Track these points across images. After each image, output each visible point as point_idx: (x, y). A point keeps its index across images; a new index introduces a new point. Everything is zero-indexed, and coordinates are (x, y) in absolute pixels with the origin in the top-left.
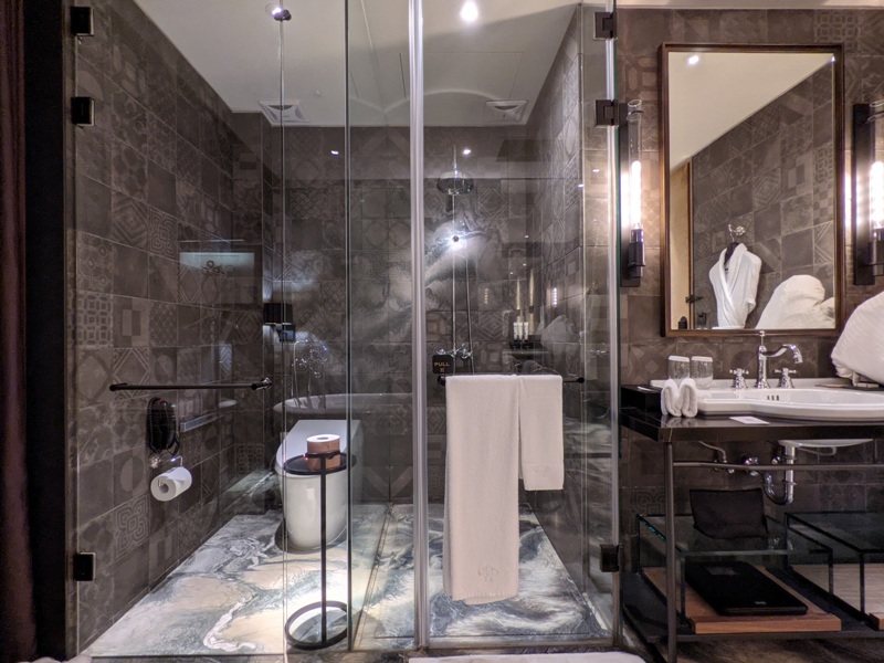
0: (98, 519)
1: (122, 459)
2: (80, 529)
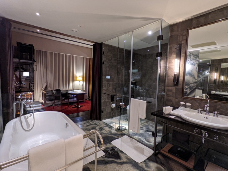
1: (107, 101)
2: (102, 108)
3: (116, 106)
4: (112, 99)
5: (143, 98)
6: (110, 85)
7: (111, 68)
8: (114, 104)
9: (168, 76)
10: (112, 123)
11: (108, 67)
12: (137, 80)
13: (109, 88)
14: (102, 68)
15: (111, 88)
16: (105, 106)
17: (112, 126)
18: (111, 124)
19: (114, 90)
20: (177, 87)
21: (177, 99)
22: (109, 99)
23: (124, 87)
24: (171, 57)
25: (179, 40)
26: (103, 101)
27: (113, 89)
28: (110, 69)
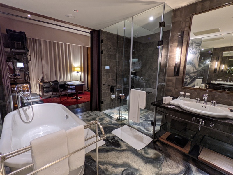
0: (104, 98)
1: (107, 92)
2: (102, 99)
3: (116, 97)
4: (112, 89)
5: (143, 89)
6: (109, 75)
7: (110, 57)
8: (114, 94)
9: (169, 66)
10: (113, 113)
11: (107, 56)
12: (137, 70)
13: (108, 78)
14: (101, 58)
15: (110, 78)
16: (105, 97)
17: (112, 116)
18: (111, 114)
19: (114, 81)
20: (177, 77)
21: (177, 89)
22: (108, 90)
23: (124, 77)
24: (173, 46)
25: (182, 26)
26: (102, 92)
27: (112, 80)
28: (109, 59)
